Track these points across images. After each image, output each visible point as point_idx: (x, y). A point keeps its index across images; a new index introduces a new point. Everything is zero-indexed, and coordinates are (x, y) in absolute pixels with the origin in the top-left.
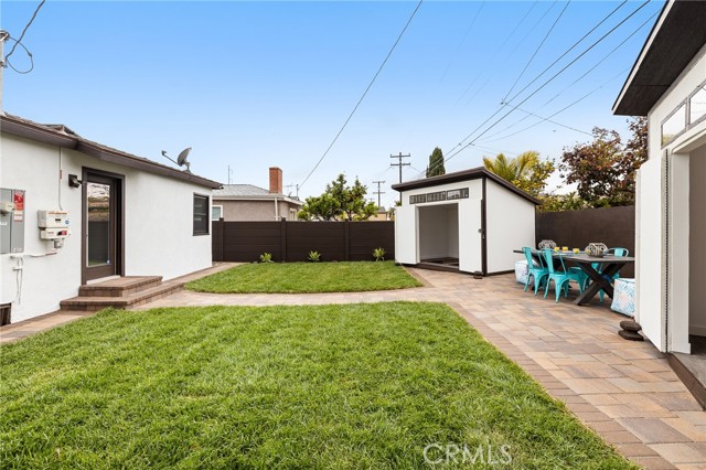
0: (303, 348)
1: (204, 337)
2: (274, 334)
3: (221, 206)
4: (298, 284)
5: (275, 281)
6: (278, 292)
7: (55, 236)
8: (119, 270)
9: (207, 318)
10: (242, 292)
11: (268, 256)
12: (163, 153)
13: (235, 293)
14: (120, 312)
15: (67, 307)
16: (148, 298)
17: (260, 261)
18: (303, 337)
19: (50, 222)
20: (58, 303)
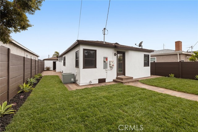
0: (166, 114)
1: (134, 96)
2: (157, 104)
3: (156, 57)
4: (182, 88)
5: (171, 85)
6: (170, 89)
7: (112, 66)
8: (124, 74)
9: (139, 91)
10: (155, 86)
11: (173, 75)
12: (136, 44)
13: (153, 86)
14: (122, 84)
15: (114, 81)
16: (129, 82)
17: (169, 76)
18: (170, 110)
19: (111, 63)
20: (112, 80)
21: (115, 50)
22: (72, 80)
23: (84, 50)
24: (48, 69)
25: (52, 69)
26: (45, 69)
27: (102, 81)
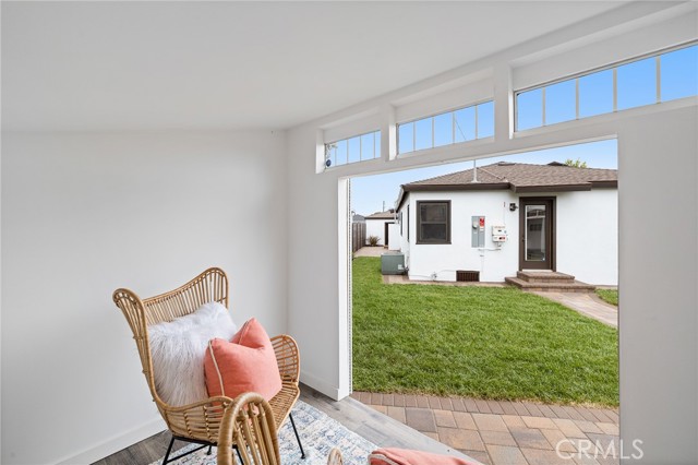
7: (498, 240)
8: (551, 266)
15: (508, 282)
19: (496, 232)
20: (503, 278)
21: (513, 196)
22: (400, 267)
23: (419, 203)
24: (374, 243)
25: (382, 242)
26: (367, 243)
27: (464, 276)
